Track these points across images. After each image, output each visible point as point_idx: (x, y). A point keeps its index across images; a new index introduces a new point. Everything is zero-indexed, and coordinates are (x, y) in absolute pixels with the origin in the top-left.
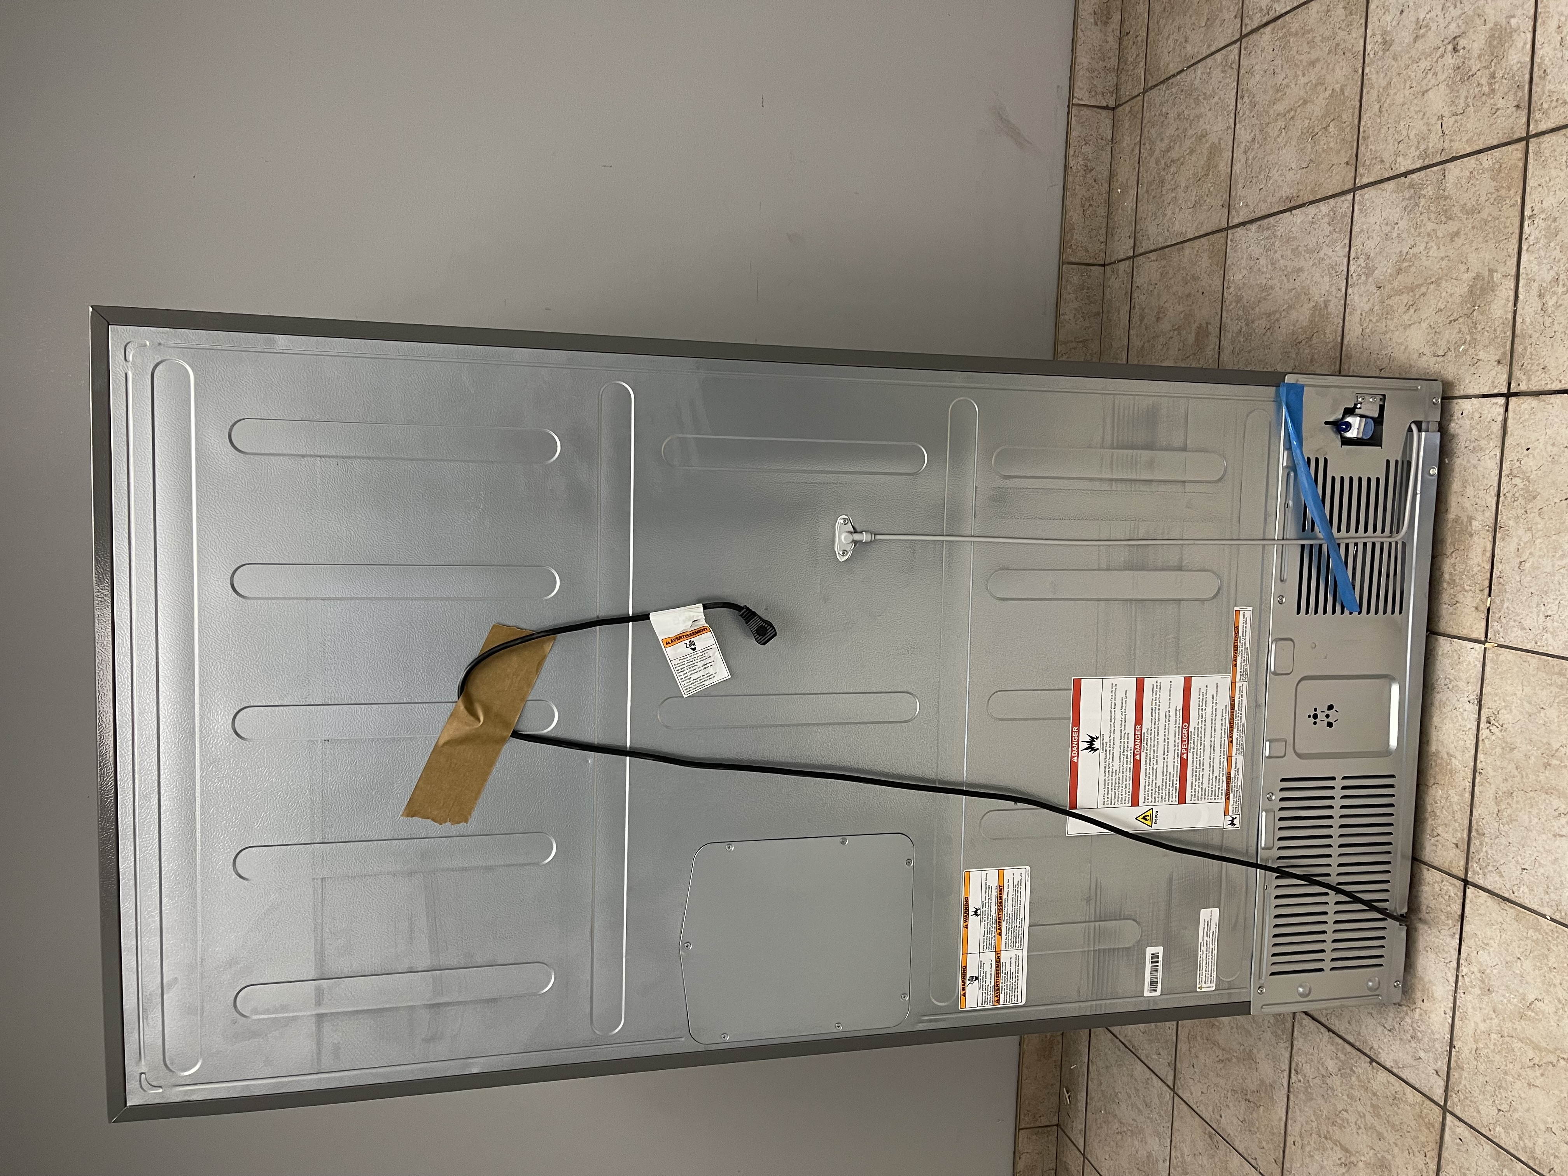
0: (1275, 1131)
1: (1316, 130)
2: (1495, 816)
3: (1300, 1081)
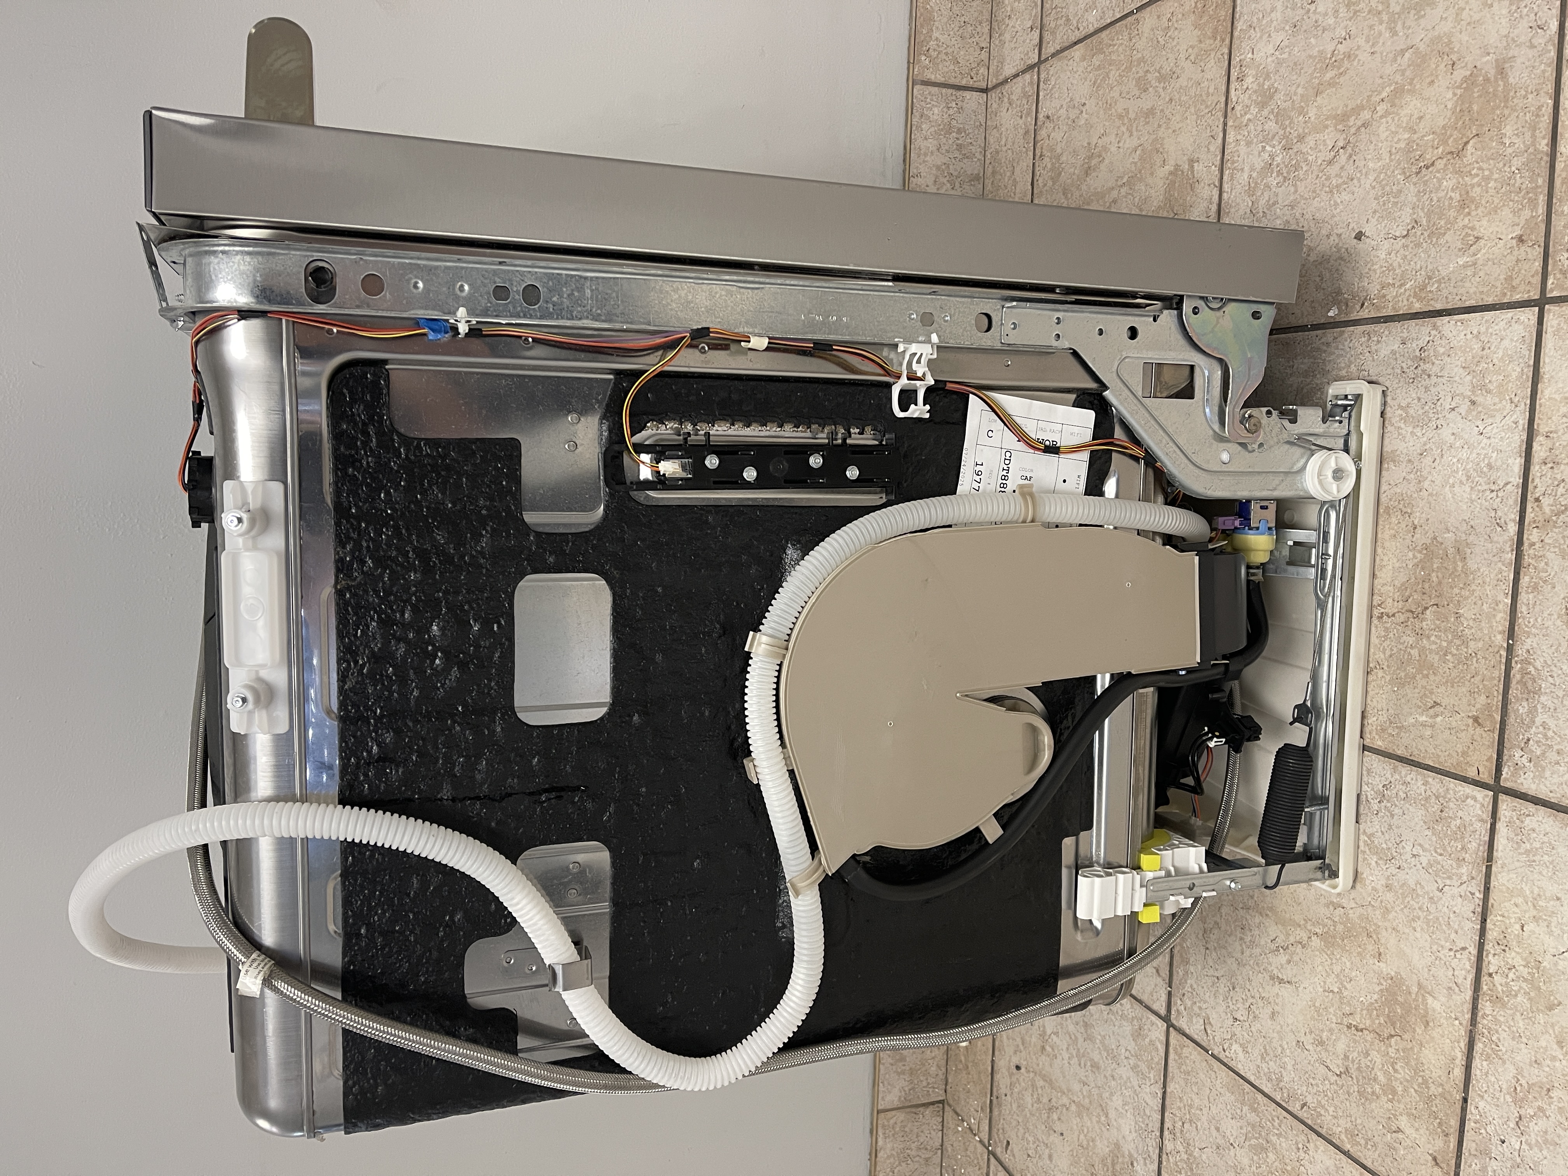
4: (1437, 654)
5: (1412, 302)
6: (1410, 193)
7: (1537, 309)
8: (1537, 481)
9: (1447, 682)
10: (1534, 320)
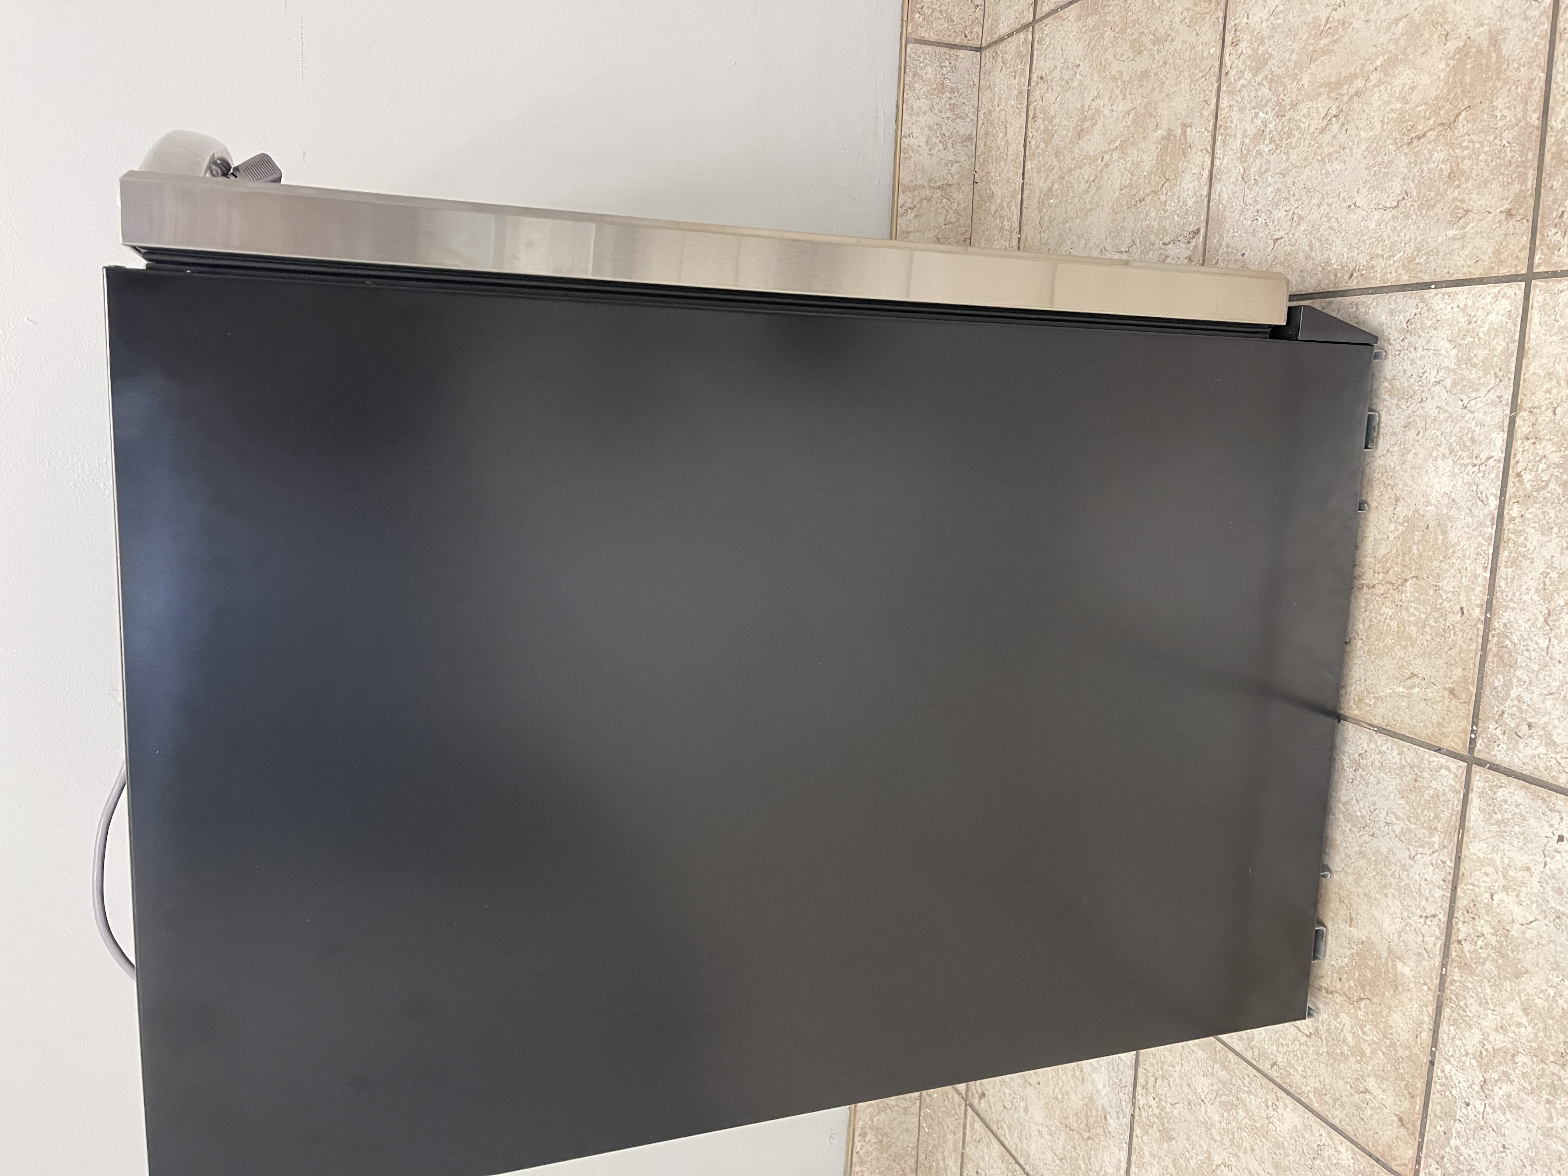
4: (1416, 625)
5: (1401, 274)
6: (1402, 162)
7: (1523, 284)
8: (1519, 456)
9: (1424, 653)
10: (1521, 293)
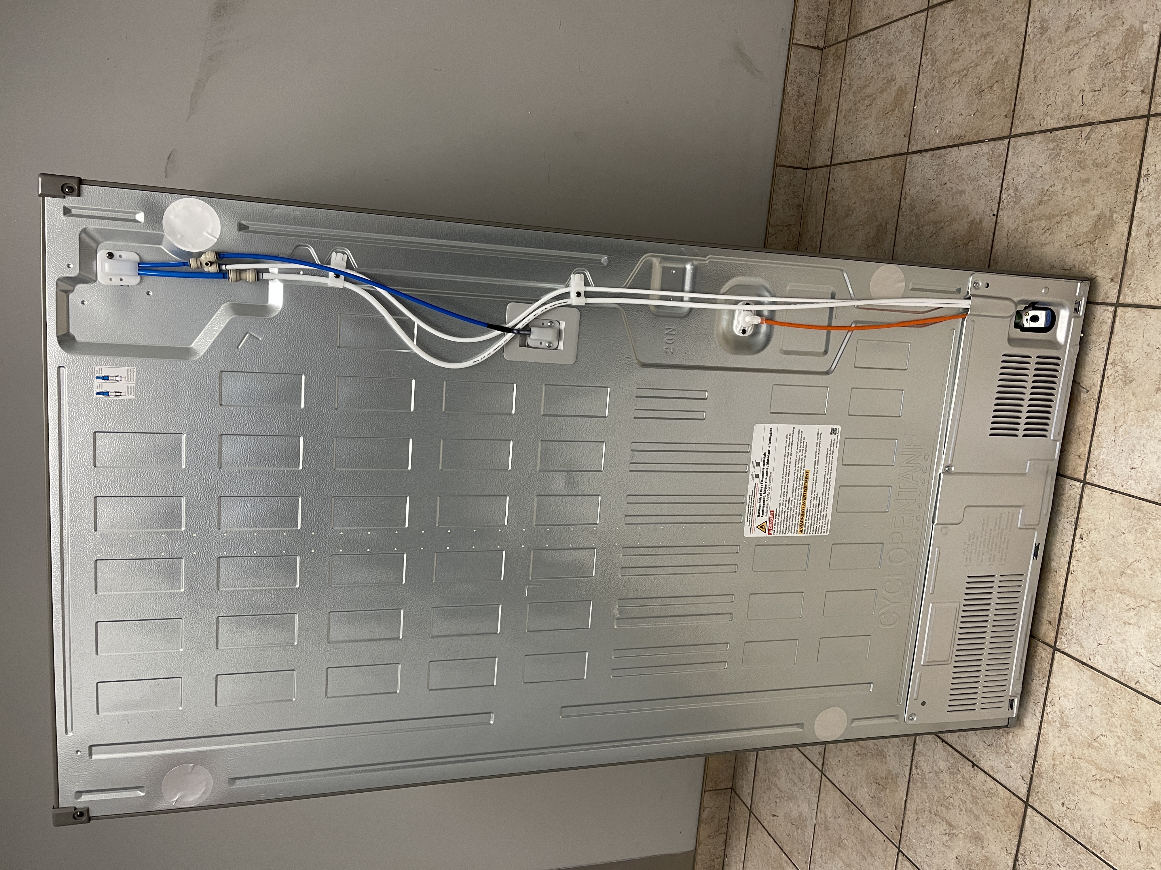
0: (897, 806)
1: (983, 88)
2: (1080, 604)
3: (918, 774)
